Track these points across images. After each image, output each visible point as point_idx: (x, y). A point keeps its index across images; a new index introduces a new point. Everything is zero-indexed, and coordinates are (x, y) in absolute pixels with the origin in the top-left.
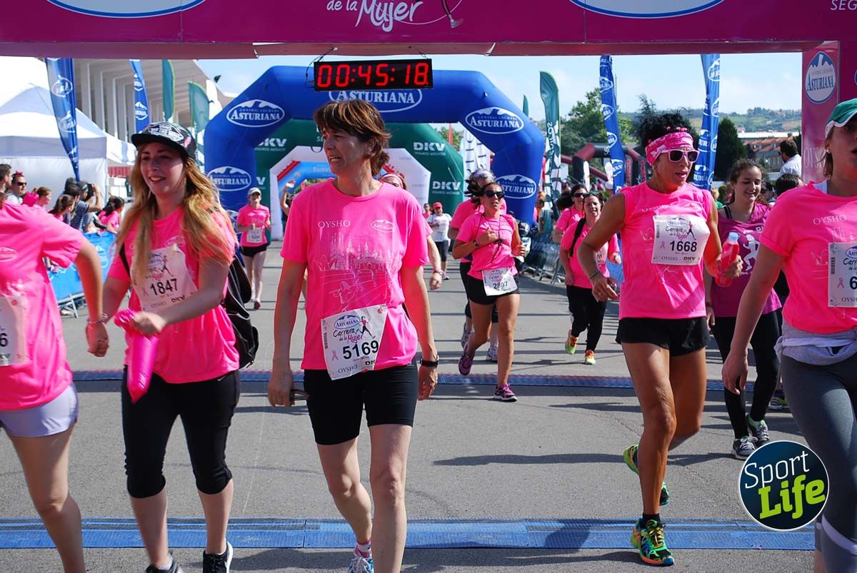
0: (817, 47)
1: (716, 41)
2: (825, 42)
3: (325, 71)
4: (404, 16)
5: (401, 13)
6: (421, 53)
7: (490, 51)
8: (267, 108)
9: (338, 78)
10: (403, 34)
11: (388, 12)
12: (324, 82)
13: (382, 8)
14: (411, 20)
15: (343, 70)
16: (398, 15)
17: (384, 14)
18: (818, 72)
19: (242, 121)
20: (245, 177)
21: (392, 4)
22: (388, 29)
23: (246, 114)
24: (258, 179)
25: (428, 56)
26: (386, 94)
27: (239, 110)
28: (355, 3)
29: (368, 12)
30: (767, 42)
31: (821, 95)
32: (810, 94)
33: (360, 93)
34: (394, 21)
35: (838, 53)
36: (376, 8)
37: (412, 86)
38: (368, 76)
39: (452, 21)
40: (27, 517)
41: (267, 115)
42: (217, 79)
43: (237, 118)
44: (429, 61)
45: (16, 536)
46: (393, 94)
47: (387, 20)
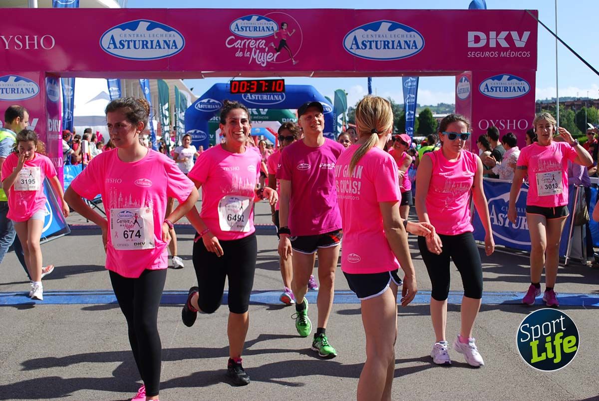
0: (462, 74)
1: (415, 71)
2: (465, 72)
3: (235, 85)
4: (272, 59)
5: (271, 57)
6: (279, 76)
7: (312, 75)
8: (214, 102)
9: (241, 88)
10: (271, 68)
11: (264, 57)
12: (235, 89)
13: (261, 55)
14: (275, 60)
15: (244, 85)
16: (269, 59)
17: (262, 58)
18: (462, 86)
19: (202, 109)
20: (203, 134)
21: (266, 54)
22: (264, 65)
23: (204, 105)
24: (210, 135)
25: (283, 78)
26: (269, 96)
27: (201, 104)
28: (249, 53)
29: (254, 57)
30: (439, 71)
31: (464, 96)
32: (459, 95)
33: (257, 96)
34: (267, 62)
35: (471, 77)
36: (258, 55)
37: (275, 91)
38: (255, 87)
39: (294, 61)
40: (93, 290)
41: (214, 106)
42: (192, 89)
43: (200, 107)
44: (283, 80)
45: (87, 298)
46: (272, 96)
47: (263, 61)
